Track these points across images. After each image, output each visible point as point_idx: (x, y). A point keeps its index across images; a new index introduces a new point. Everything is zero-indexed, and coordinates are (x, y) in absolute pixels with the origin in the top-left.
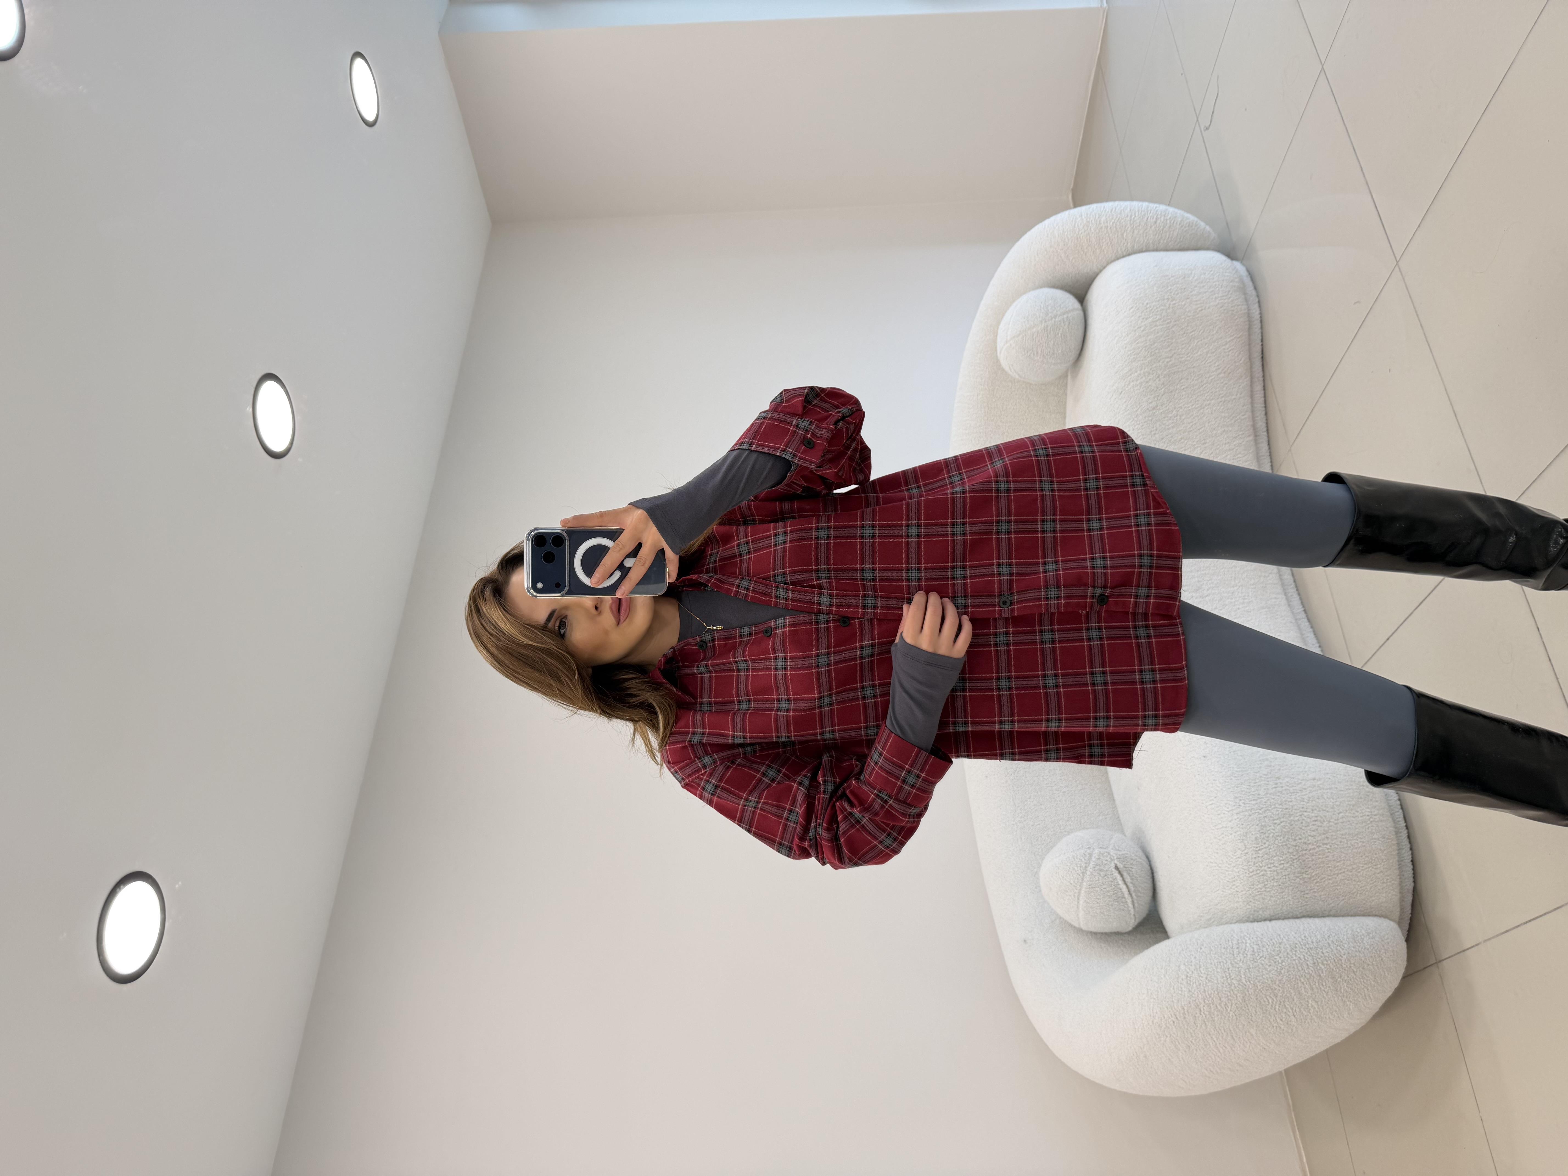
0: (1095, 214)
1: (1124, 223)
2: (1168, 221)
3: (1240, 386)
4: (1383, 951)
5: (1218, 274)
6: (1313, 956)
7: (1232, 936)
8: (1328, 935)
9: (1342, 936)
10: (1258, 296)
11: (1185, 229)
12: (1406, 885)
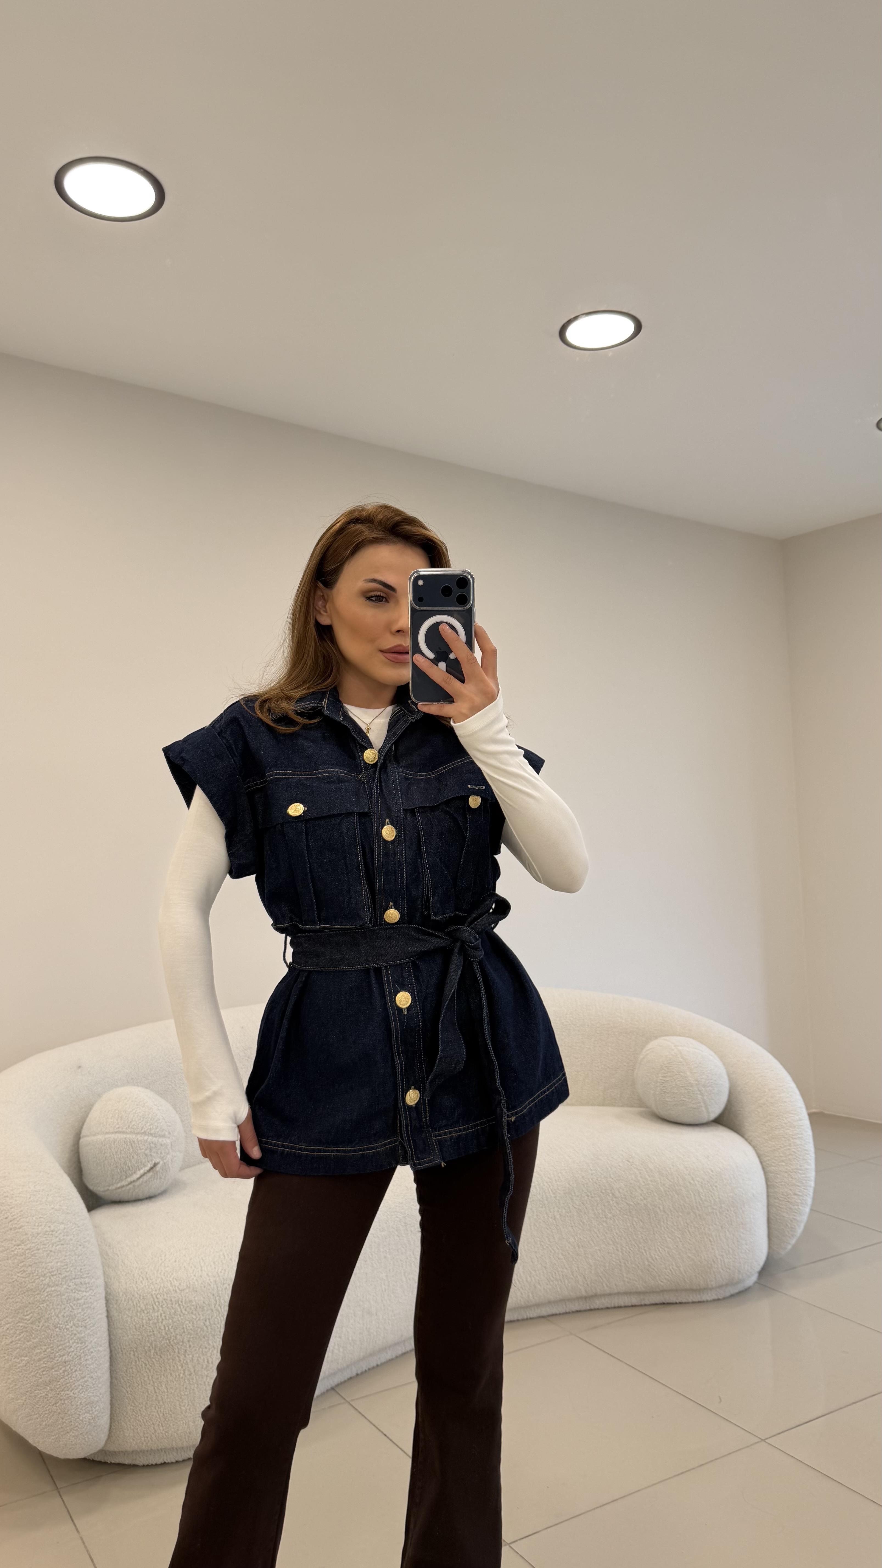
0: (802, 1134)
1: (794, 1162)
2: (796, 1207)
3: (636, 1281)
4: (77, 1434)
5: (746, 1258)
6: (73, 1361)
7: (93, 1277)
8: (94, 1377)
9: (92, 1391)
10: (724, 1298)
11: (788, 1224)
12: (140, 1457)
